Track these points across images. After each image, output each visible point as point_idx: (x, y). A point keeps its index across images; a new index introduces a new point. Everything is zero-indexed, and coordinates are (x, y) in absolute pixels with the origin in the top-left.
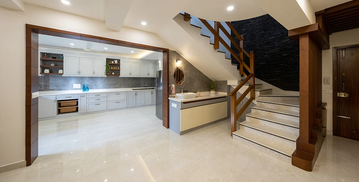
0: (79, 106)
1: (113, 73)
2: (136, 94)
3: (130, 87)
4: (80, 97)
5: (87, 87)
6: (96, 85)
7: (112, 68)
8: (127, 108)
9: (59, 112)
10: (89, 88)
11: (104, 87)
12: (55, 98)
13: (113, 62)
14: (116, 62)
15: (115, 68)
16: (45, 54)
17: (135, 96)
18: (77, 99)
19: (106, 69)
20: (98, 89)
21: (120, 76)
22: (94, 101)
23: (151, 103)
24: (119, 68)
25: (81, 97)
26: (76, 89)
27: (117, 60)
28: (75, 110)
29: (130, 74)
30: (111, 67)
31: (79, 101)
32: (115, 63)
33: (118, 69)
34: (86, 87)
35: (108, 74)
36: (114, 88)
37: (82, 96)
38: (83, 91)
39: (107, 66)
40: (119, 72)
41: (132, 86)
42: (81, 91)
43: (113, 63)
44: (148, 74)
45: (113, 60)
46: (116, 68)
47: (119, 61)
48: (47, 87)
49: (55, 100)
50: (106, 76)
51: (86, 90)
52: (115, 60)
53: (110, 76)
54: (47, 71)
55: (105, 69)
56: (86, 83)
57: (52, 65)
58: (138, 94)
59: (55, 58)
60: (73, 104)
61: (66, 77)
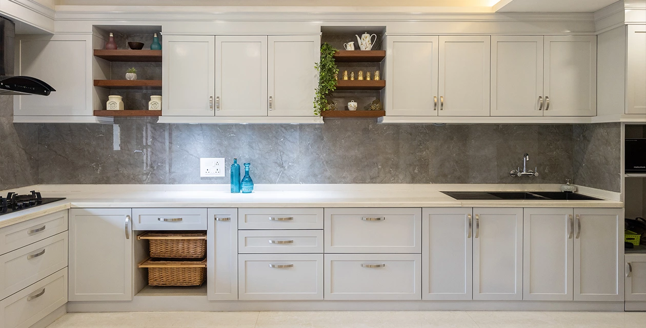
0: (210, 264)
1: (352, 105)
2: (474, 225)
3: (435, 181)
4: (211, 220)
5: (247, 173)
6: (282, 166)
7: (346, 78)
8: (421, 303)
9: (146, 283)
10: (254, 174)
11: (315, 175)
12: (127, 220)
13: (350, 47)
14: (366, 43)
15: (361, 78)
16: (111, 35)
17: (471, 235)
18: (204, 233)
19: (321, 83)
20: (291, 181)
21: (386, 120)
22: (267, 246)
23: (566, 292)
24: (382, 76)
25: (218, 223)
26: (210, 178)
27: (370, 32)
28: (197, 281)
29: (438, 105)
30: (341, 76)
31: (209, 238)
32: (363, 48)
33: (377, 78)
34: (243, 174)
35: (329, 107)
36: (355, 181)
37: (223, 214)
38: (232, 192)
39: (323, 67)
40: (380, 100)
41: (445, 176)
42: (223, 194)
43: (353, 49)
44: (544, 105)
45: (352, 34)
46: (365, 78)
47: (378, 36)
48: (122, 170)
49: (126, 228)
50: (320, 120)
51: (245, 187)
52: (361, 33)
53: (338, 122)
54: (115, 103)
55: (316, 83)
56: (244, 152)
57: (131, 76)
58: (487, 229)
59: (140, 46)
60: (192, 251)
61: (177, 126)
